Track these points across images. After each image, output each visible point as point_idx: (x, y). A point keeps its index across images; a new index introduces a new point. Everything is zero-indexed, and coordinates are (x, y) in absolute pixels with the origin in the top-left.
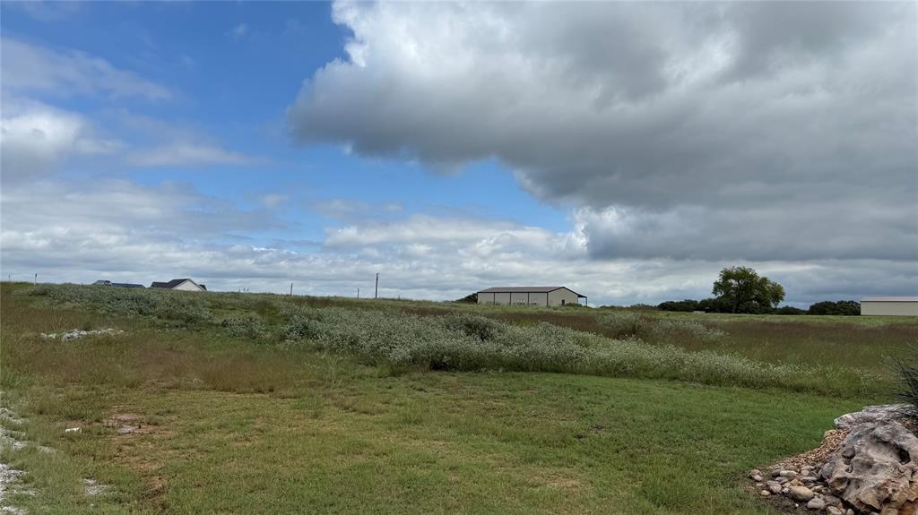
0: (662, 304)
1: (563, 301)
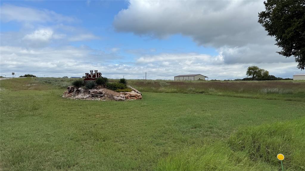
0: (244, 79)
1: (200, 79)
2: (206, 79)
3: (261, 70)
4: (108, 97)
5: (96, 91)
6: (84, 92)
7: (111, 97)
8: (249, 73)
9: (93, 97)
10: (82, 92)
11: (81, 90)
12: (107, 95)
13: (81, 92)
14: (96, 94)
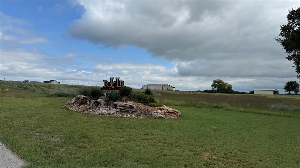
1: (168, 89)
2: (174, 89)
3: (226, 83)
4: (143, 113)
5: (126, 105)
6: (105, 105)
7: (148, 114)
8: (214, 85)
9: (123, 112)
10: (103, 104)
11: (101, 102)
12: (141, 110)
13: (101, 105)
14: (125, 108)
